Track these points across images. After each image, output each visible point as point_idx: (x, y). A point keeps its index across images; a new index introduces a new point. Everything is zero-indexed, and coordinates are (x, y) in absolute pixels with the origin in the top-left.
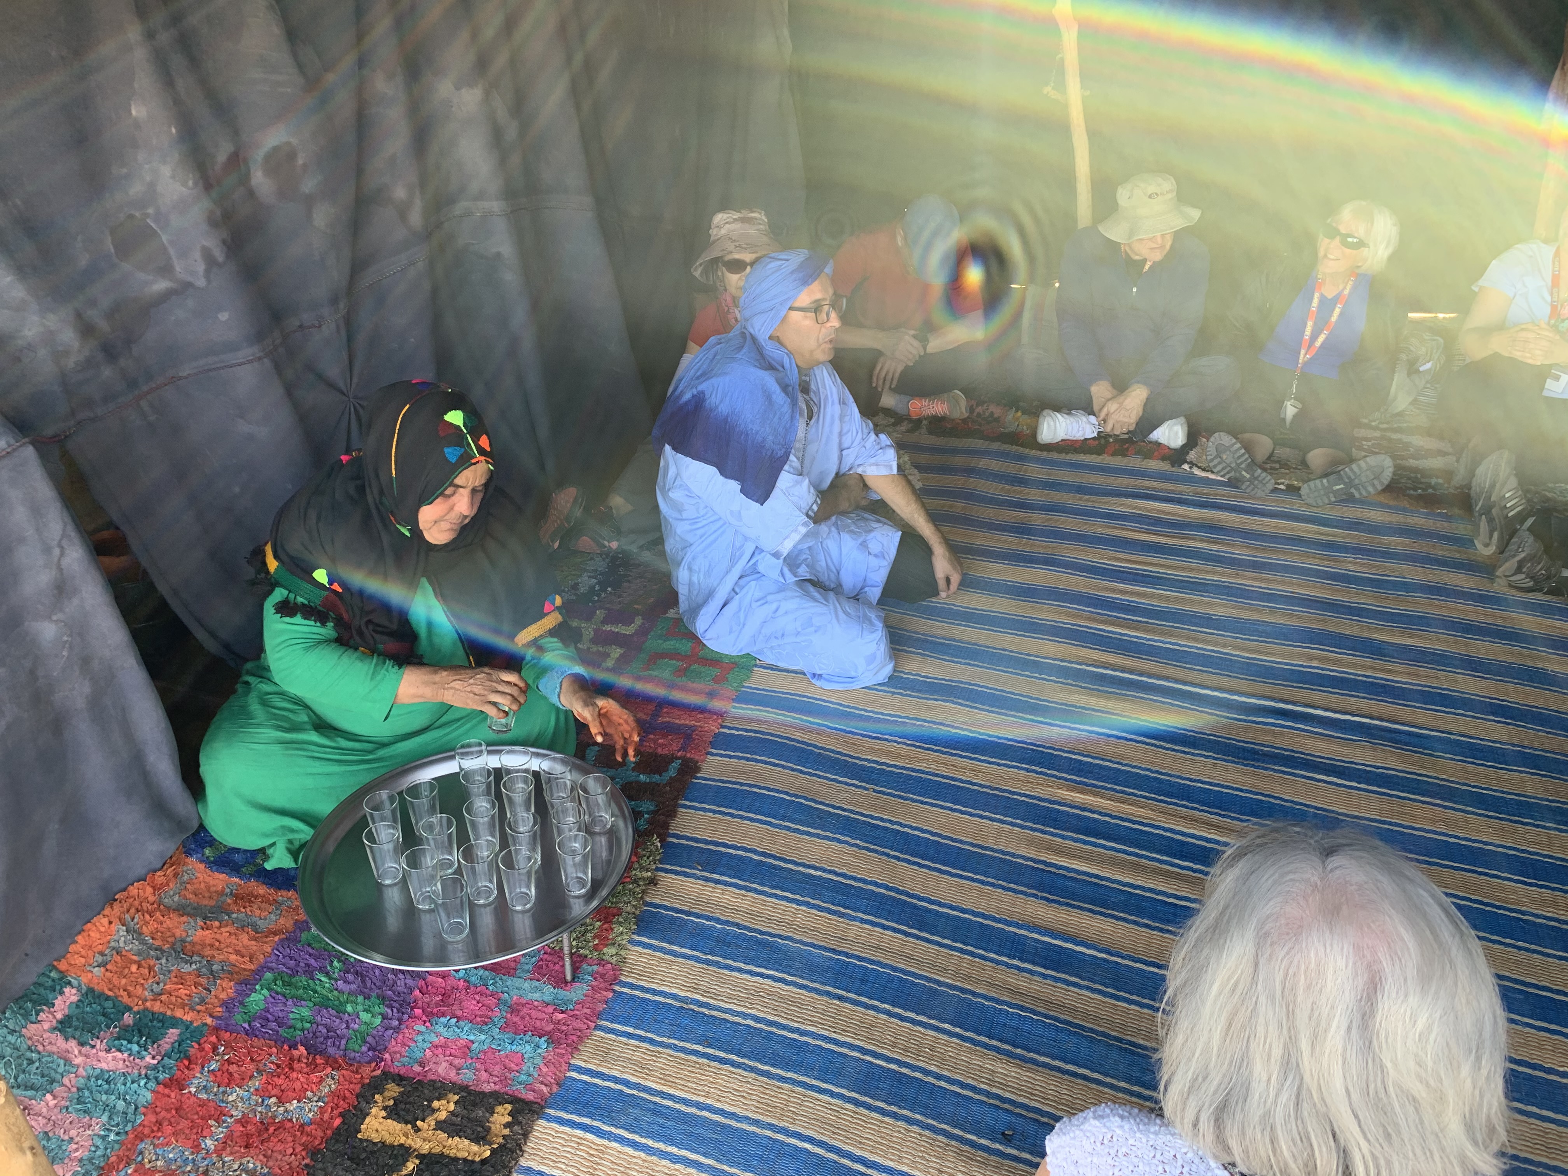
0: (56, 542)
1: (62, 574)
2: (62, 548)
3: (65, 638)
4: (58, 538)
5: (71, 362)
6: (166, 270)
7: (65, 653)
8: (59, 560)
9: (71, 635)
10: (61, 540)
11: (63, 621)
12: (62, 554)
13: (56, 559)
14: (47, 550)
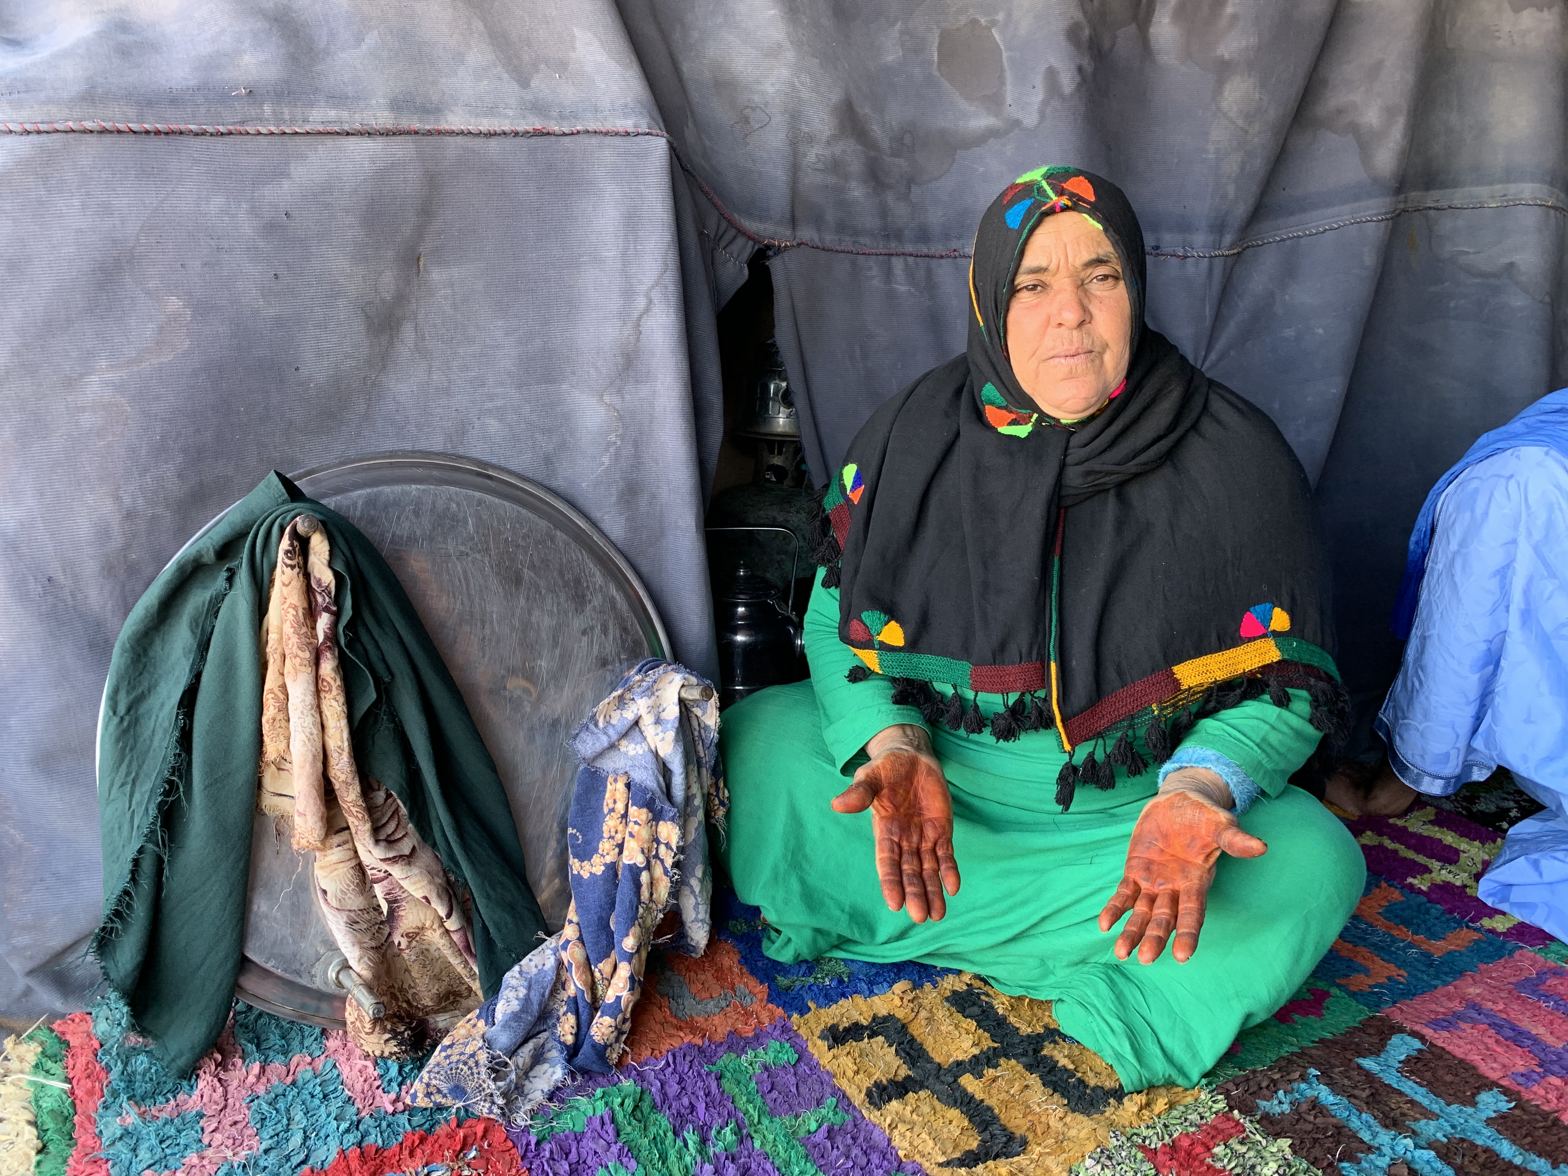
0: (644, 288)
1: (638, 340)
2: (650, 301)
3: (612, 438)
4: (650, 284)
5: (813, 155)
6: (994, 102)
7: (606, 460)
8: (639, 319)
9: (622, 438)
10: (653, 287)
11: (618, 411)
12: (647, 310)
13: (636, 314)
14: (628, 293)
